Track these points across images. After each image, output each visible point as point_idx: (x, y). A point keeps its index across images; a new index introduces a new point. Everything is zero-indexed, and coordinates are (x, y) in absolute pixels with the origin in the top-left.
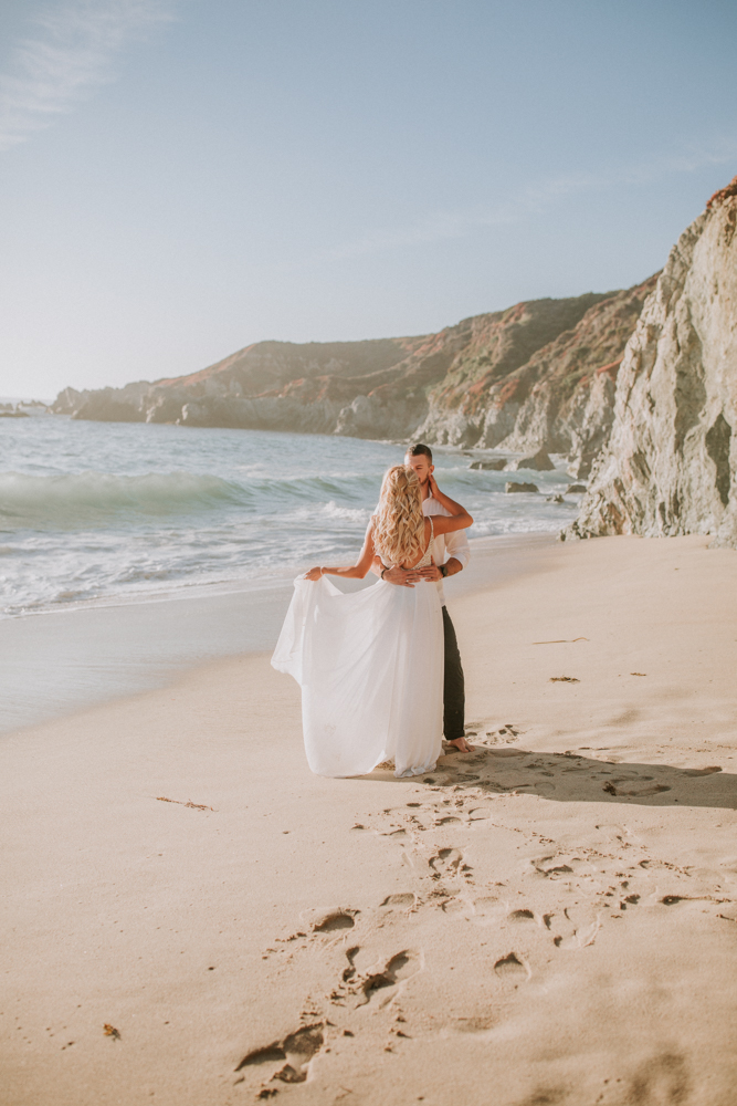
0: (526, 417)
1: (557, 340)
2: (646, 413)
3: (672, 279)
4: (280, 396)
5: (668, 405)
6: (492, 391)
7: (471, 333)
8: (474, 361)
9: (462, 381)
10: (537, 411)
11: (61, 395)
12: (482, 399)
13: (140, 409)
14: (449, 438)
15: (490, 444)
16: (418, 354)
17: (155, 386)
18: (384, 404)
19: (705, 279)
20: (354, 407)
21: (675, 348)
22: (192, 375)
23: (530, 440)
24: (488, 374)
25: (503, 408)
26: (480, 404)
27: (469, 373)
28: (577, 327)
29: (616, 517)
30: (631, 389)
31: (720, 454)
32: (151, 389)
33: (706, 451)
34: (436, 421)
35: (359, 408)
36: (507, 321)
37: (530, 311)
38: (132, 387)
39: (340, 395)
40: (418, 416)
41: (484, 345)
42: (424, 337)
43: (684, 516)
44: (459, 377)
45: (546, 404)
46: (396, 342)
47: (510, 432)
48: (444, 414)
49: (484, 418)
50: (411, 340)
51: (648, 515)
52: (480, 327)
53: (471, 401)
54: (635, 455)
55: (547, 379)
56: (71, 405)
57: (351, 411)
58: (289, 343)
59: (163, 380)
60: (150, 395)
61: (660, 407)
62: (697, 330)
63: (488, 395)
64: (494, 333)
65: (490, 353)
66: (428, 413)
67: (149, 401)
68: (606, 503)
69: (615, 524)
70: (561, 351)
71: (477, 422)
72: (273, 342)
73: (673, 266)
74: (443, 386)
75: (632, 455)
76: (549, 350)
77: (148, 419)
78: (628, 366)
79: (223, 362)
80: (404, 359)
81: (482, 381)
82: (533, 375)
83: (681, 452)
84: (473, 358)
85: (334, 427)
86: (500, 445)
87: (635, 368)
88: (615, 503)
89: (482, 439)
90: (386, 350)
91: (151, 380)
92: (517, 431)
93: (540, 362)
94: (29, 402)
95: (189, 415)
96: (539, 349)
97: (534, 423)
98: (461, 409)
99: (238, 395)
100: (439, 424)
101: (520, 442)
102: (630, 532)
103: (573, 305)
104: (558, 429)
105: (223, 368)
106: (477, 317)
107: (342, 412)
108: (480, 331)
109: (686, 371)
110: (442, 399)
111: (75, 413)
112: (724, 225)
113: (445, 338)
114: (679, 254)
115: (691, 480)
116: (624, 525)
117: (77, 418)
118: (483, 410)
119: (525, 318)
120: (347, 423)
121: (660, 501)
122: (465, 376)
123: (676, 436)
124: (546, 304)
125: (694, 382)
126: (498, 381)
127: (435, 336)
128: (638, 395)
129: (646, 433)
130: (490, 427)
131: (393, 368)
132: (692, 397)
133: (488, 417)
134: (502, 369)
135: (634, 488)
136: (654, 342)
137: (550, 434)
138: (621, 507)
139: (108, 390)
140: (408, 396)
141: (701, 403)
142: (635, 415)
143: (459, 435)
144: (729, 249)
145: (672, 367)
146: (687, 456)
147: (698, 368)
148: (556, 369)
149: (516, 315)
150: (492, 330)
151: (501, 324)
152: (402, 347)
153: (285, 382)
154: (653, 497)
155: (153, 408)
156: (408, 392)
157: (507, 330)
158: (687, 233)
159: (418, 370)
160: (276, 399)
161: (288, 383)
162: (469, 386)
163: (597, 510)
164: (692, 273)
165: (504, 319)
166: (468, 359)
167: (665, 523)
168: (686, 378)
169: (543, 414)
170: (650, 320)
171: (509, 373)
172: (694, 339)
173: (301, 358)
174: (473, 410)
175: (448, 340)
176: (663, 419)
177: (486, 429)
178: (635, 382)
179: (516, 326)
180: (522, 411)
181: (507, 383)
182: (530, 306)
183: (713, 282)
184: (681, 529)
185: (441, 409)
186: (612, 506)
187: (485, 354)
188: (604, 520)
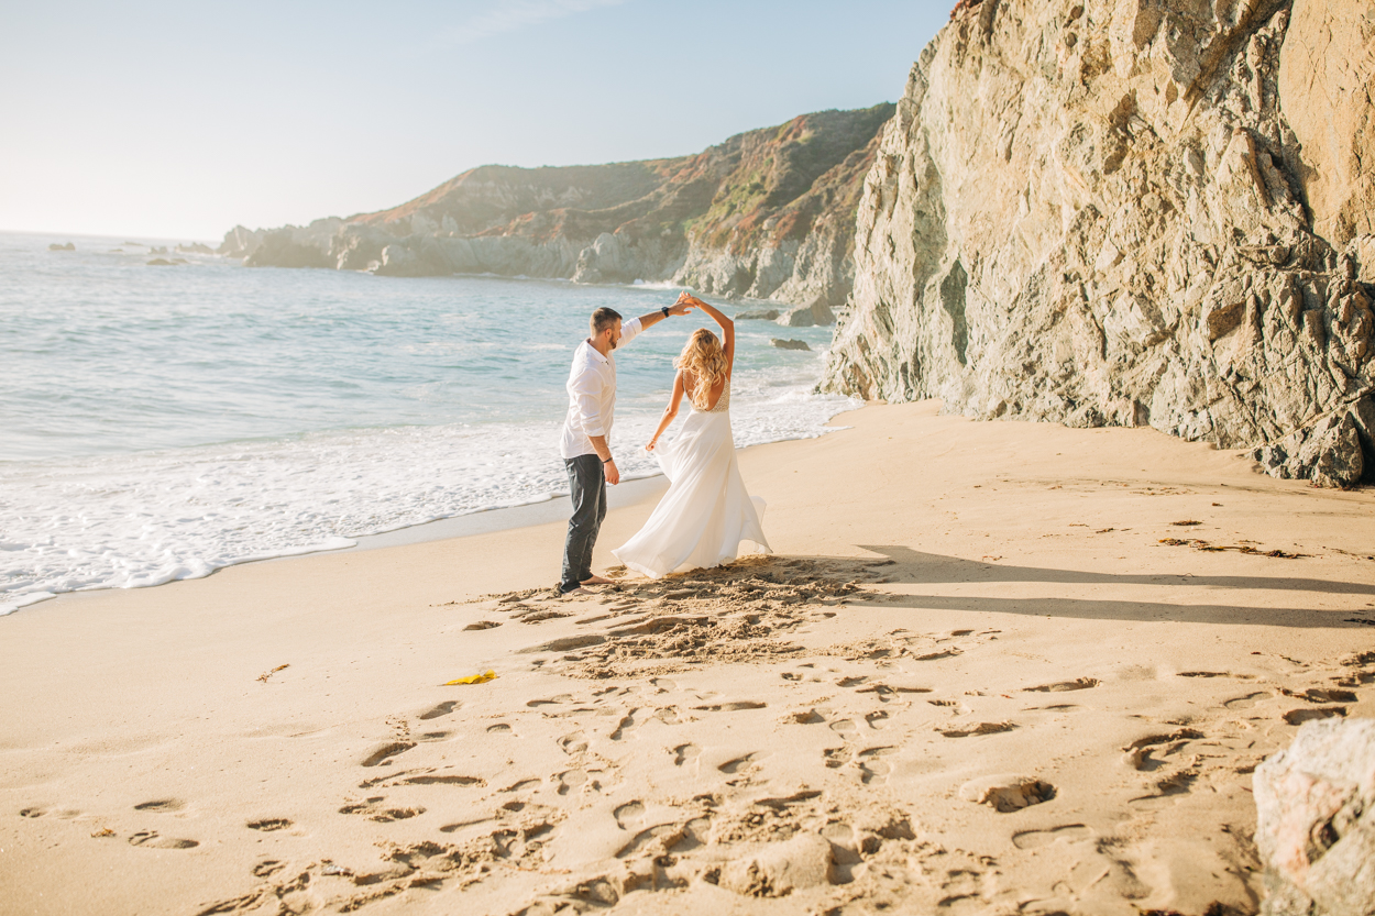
0: (807, 258)
1: (845, 162)
2: (887, 258)
3: (912, 102)
4: (505, 234)
5: (906, 249)
6: (765, 226)
7: (740, 154)
8: (744, 189)
9: (729, 214)
10: (820, 250)
11: (230, 236)
12: (753, 236)
13: (330, 253)
14: (714, 284)
15: (764, 292)
16: (677, 180)
17: (347, 224)
18: (634, 243)
19: (942, 103)
20: (597, 247)
21: (912, 185)
22: (394, 209)
23: (811, 286)
24: (761, 205)
25: (779, 247)
26: (751, 242)
27: (738, 203)
28: (869, 147)
29: (861, 380)
30: (871, 231)
31: (956, 306)
32: (343, 228)
33: (941, 303)
34: (698, 264)
35: (603, 248)
36: (783, 139)
37: (813, 127)
38: (320, 224)
39: (580, 229)
40: (677, 258)
41: (756, 169)
42: (684, 159)
43: (925, 378)
44: (725, 209)
45: (831, 241)
46: (649, 165)
47: (788, 275)
48: (708, 255)
49: (756, 260)
50: (668, 162)
51: (892, 377)
52: (751, 146)
53: (740, 238)
54: (877, 308)
55: (832, 210)
56: (242, 248)
57: (593, 252)
58: (516, 168)
59: (358, 215)
60: (341, 236)
61: (899, 253)
62: (935, 163)
63: (761, 231)
64: (768, 154)
65: (764, 178)
66: (686, 253)
67: (340, 242)
68: (848, 364)
69: (860, 388)
70: (850, 176)
71: (748, 265)
72: (496, 167)
73: (913, 88)
74: (707, 220)
75: (874, 307)
76: (836, 174)
77: (340, 265)
78: (867, 204)
79: (433, 193)
80: (660, 186)
81: (753, 214)
82: (815, 206)
83: (921, 304)
84: (743, 185)
85: (572, 274)
86: (776, 292)
87: (875, 206)
88: (860, 364)
89: (754, 285)
90: (637, 175)
91: (343, 216)
92: (795, 275)
93: (824, 189)
94: (189, 245)
95: (390, 259)
96: (823, 174)
97: (816, 265)
98: (728, 247)
99: (452, 234)
100: (701, 268)
101: (800, 289)
102: (876, 398)
103: (864, 118)
104: (845, 272)
105: (434, 200)
106: (748, 134)
107: (582, 254)
108: (751, 151)
109: (924, 211)
110: (705, 236)
111: (247, 258)
112: (955, 43)
113: (708, 160)
114: (920, 72)
115: (931, 337)
116: (871, 389)
117: (250, 264)
118: (755, 250)
119: (806, 135)
120: (587, 267)
121: (903, 361)
122: (733, 207)
123: (915, 286)
124: (832, 115)
125: (934, 223)
126: (773, 213)
127: (696, 157)
128: (879, 238)
129: (888, 281)
130: (764, 271)
131: (644, 198)
132: (932, 240)
133: (761, 258)
134: (777, 199)
135: (879, 347)
136: (894, 176)
137: (836, 278)
138: (866, 369)
139: (289, 230)
140: (663, 233)
141: (942, 247)
142: (876, 261)
143: (726, 281)
144: (961, 70)
145: (909, 206)
146: (928, 309)
147: (937, 207)
148: (843, 198)
149: (795, 131)
150: (766, 151)
151: (776, 142)
152: (656, 172)
153: (511, 217)
154: (895, 356)
155: (346, 251)
156: (662, 229)
157: (783, 150)
158: (928, 48)
159: (675, 201)
160: (499, 238)
161: (515, 219)
162: (738, 220)
163: (839, 372)
164: (928, 97)
165: (780, 136)
166: (737, 187)
167: (907, 387)
168: (925, 218)
169: (828, 254)
170: (890, 151)
171: (787, 203)
172: (932, 173)
173: (531, 187)
174: (742, 249)
175: (712, 163)
176: (902, 267)
177: (758, 273)
178: (875, 223)
179: (794, 145)
180: (802, 250)
181: (784, 215)
182: (812, 120)
183: (949, 109)
184: (923, 394)
185: (703, 249)
186: (856, 367)
187: (757, 179)
188: (848, 384)
